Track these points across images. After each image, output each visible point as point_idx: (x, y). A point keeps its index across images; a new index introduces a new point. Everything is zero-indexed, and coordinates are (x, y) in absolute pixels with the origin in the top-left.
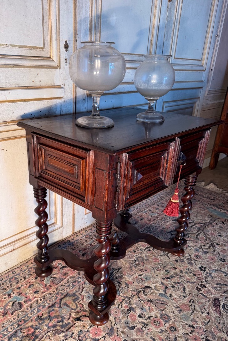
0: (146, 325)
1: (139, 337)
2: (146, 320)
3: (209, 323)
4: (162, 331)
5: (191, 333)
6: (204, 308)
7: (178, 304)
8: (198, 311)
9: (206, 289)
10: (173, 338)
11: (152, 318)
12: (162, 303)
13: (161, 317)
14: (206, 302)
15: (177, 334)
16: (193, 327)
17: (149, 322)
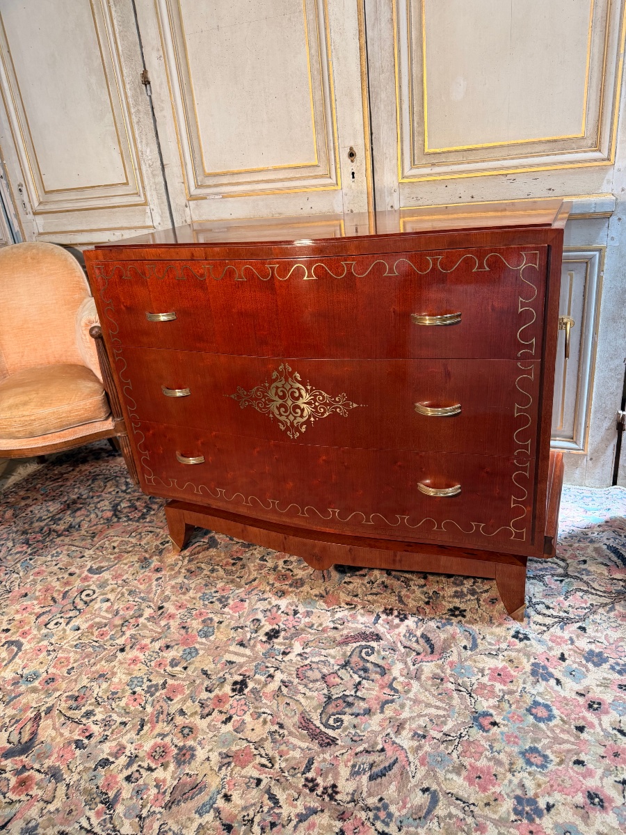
0: (275, 569)
1: (252, 569)
2: (283, 568)
3: (313, 631)
4: (273, 585)
5: (282, 612)
6: (344, 623)
7: (333, 592)
8: (332, 615)
9: (397, 621)
10: (266, 596)
11: (287, 572)
12: (326, 576)
13: (296, 580)
14: (362, 623)
15: (273, 599)
16: (296, 612)
17: (281, 571)
